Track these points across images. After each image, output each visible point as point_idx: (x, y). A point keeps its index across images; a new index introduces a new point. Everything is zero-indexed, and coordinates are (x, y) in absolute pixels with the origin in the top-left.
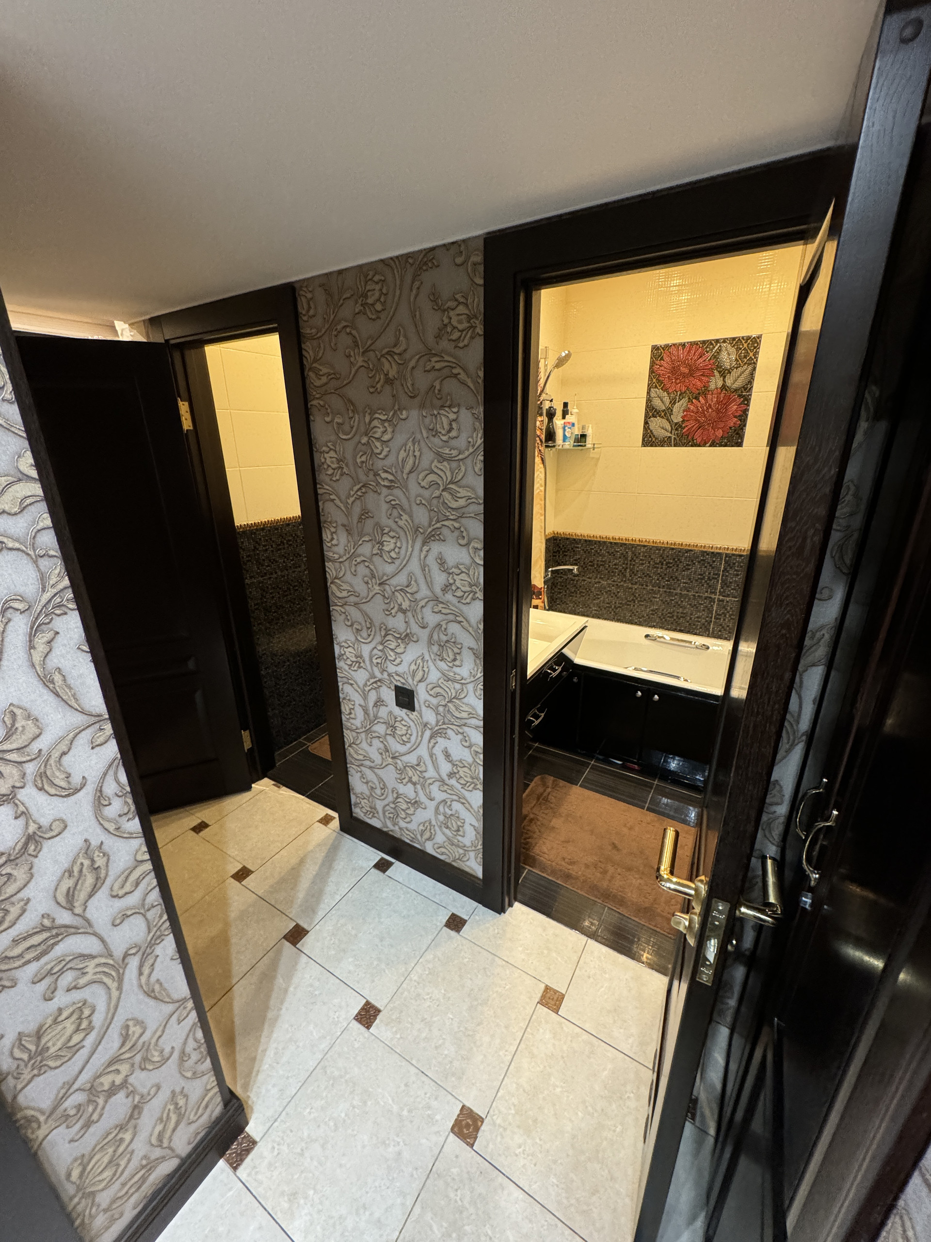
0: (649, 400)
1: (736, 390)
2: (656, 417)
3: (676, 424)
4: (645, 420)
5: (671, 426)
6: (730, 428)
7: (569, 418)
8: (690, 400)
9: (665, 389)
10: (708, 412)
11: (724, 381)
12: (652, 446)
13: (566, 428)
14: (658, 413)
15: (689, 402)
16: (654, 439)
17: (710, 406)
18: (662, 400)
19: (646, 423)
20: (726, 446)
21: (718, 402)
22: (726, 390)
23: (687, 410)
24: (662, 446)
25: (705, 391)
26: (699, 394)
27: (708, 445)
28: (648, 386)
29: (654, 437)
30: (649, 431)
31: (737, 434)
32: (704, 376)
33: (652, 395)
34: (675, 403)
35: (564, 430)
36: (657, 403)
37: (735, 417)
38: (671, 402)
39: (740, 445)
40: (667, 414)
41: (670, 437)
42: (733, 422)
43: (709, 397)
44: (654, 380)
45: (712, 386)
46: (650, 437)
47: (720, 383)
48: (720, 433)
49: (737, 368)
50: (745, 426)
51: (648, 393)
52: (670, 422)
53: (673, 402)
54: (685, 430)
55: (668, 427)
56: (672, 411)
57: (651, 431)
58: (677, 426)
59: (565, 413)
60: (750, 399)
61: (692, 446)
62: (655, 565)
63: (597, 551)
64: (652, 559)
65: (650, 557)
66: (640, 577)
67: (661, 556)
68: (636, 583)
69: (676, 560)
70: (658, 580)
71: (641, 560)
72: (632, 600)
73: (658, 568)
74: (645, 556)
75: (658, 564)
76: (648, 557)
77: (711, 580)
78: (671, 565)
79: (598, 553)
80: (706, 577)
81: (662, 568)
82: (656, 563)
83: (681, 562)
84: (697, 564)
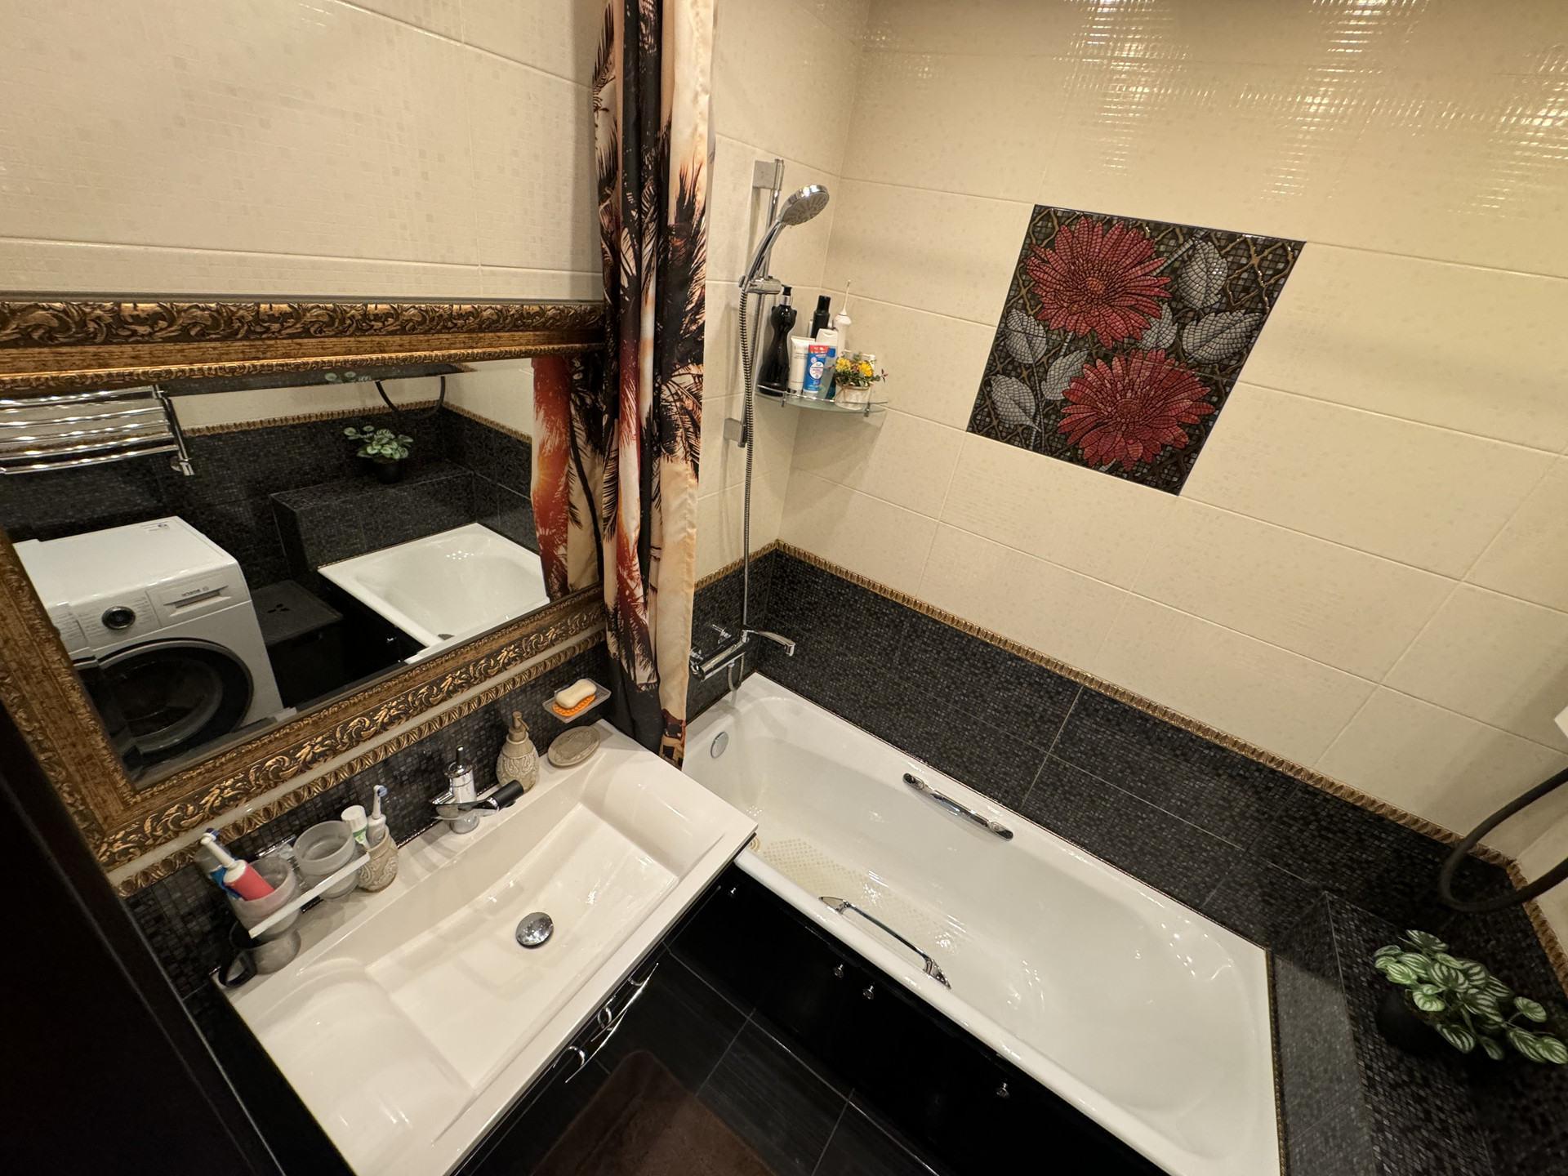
0: (1002, 335)
1: (1199, 365)
2: (1009, 376)
3: (1049, 403)
4: (986, 375)
5: (1037, 406)
6: (1164, 446)
7: (826, 338)
8: (1091, 360)
9: (1042, 319)
10: (1124, 396)
11: (1179, 335)
12: (988, 435)
13: (814, 360)
14: (1015, 369)
15: (1087, 362)
16: (995, 423)
17: (1132, 383)
18: (1029, 342)
19: (986, 383)
20: (1142, 481)
21: (1151, 381)
22: (1178, 359)
23: (1079, 379)
24: (1008, 442)
25: (1128, 348)
26: (1115, 349)
27: (1104, 468)
28: (1008, 301)
29: (997, 416)
30: (988, 402)
31: (1176, 464)
32: (1137, 310)
33: (1014, 324)
34: (1056, 356)
35: (809, 364)
36: (1019, 344)
37: (1183, 425)
38: (1048, 351)
39: (1174, 488)
40: (1034, 375)
41: (1029, 428)
42: (1174, 434)
43: (1136, 363)
44: (1024, 291)
45: (1149, 340)
46: (989, 415)
47: (1168, 339)
48: (1137, 450)
49: (1218, 312)
50: (1197, 451)
51: (1005, 316)
52: (1035, 396)
53: (1053, 353)
54: (1065, 421)
55: (1031, 406)
56: (1046, 371)
57: (993, 403)
58: (1049, 409)
59: (821, 320)
60: (1227, 394)
61: (1070, 460)
62: (948, 662)
63: (848, 601)
64: (944, 649)
65: (942, 643)
66: (916, 672)
67: (962, 649)
68: (908, 678)
69: (989, 665)
70: (948, 687)
71: (925, 643)
72: (897, 703)
73: (952, 667)
74: (934, 640)
75: (954, 661)
76: (938, 642)
77: (1045, 723)
78: (977, 671)
79: (851, 606)
80: (1038, 715)
81: (959, 670)
82: (949, 659)
83: (996, 673)
84: (1025, 685)
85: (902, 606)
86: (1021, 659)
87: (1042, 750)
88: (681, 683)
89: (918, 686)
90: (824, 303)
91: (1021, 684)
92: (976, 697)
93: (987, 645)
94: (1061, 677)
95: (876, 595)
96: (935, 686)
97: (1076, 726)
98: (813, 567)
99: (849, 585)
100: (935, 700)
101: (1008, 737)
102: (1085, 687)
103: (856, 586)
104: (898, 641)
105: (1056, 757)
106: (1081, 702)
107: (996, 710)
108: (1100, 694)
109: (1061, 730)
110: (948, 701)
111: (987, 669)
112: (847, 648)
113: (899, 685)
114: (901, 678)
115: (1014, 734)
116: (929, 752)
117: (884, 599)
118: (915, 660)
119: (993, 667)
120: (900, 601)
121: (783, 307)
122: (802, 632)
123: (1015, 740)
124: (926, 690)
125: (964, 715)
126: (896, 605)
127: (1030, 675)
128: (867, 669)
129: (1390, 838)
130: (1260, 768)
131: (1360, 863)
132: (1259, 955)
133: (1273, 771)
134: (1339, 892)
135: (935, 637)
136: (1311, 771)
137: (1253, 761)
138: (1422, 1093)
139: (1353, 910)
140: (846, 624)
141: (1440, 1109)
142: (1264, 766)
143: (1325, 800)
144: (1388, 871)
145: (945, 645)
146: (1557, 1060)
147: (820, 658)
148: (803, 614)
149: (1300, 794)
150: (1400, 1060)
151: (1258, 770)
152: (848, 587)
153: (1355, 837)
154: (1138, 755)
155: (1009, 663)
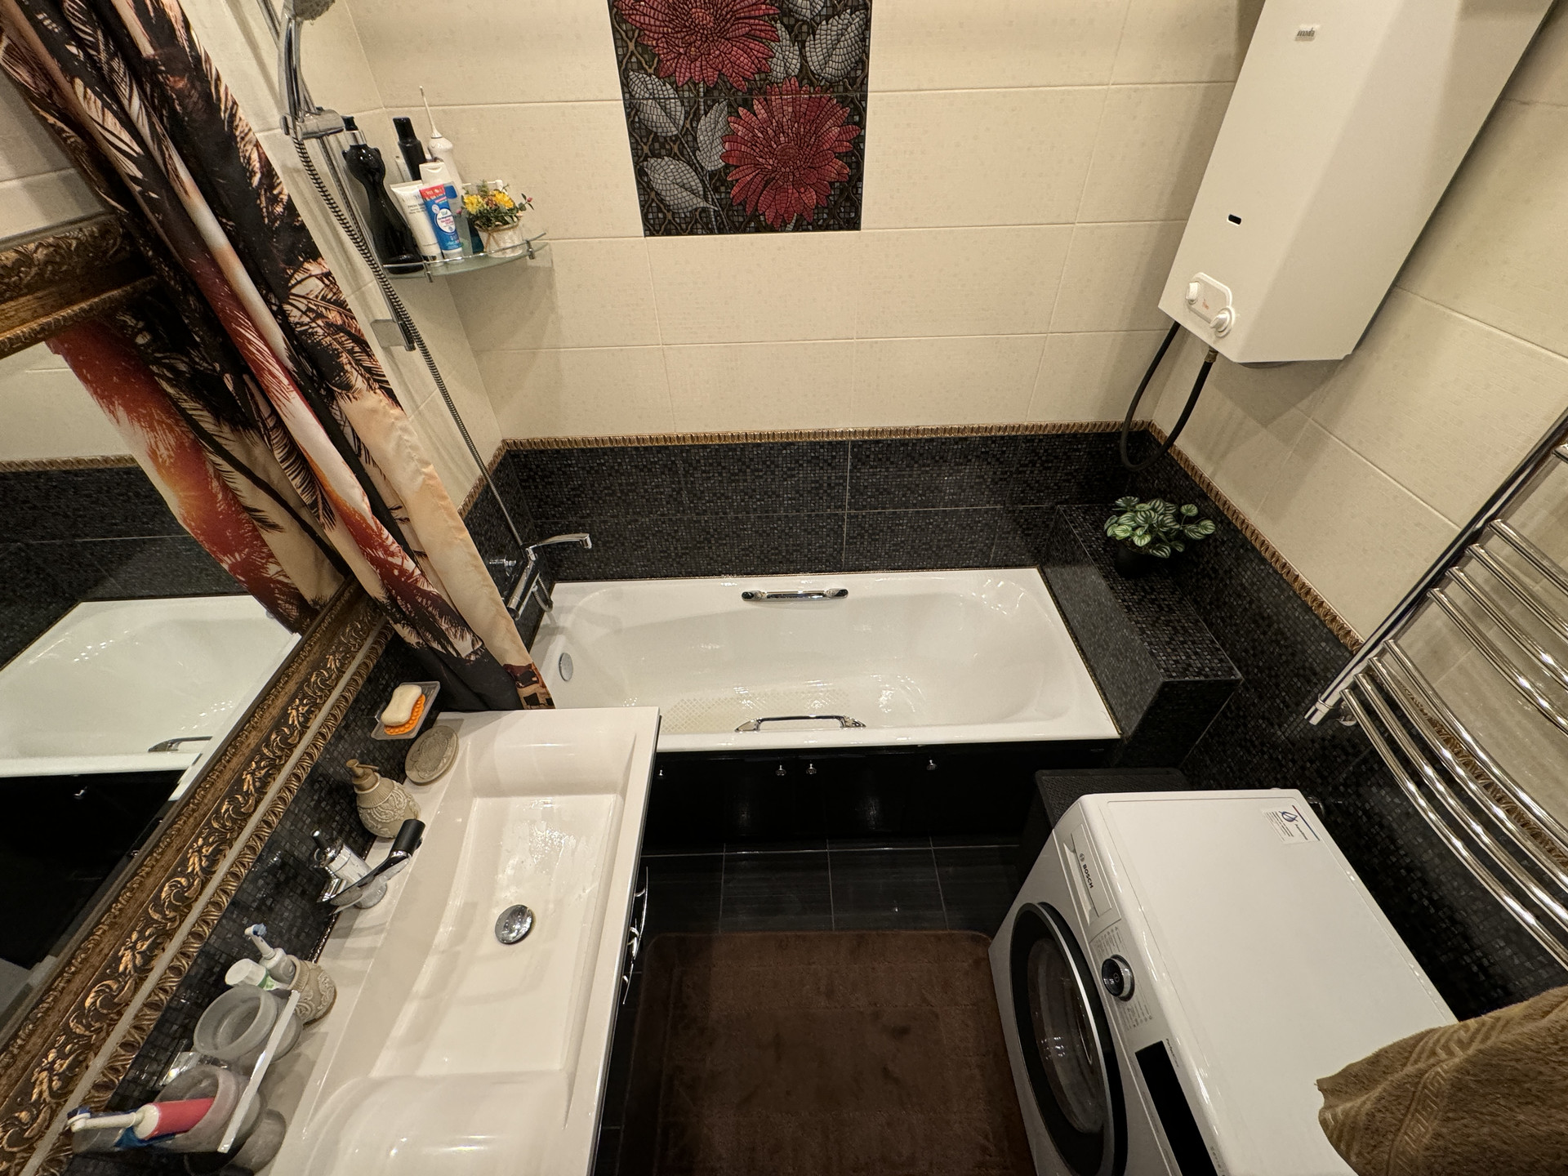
0: (632, 110)
1: (831, 85)
2: (660, 156)
3: (712, 174)
4: (636, 164)
5: (702, 181)
6: (832, 184)
7: (436, 174)
8: (733, 111)
9: (667, 77)
10: (778, 143)
11: (803, 56)
12: (668, 233)
13: (435, 208)
14: (662, 146)
15: (730, 114)
16: (669, 216)
17: (780, 124)
18: (664, 109)
19: (640, 173)
20: (827, 228)
21: (796, 117)
22: (811, 84)
23: (729, 137)
24: (692, 233)
25: (761, 86)
26: (750, 91)
27: (791, 226)
28: (620, 63)
29: (668, 207)
30: (653, 195)
31: (848, 199)
32: (754, 38)
33: (638, 91)
34: (697, 117)
35: (432, 217)
36: (653, 113)
37: (839, 157)
38: (687, 113)
39: (853, 224)
40: (683, 146)
41: (704, 210)
42: (836, 168)
43: (775, 100)
44: (632, 46)
45: (778, 71)
46: (660, 210)
47: (795, 64)
48: (811, 197)
49: (827, 19)
50: (860, 179)
51: (625, 84)
52: (696, 170)
53: (694, 116)
54: (736, 190)
55: (695, 183)
56: (695, 139)
57: (657, 194)
58: (716, 181)
59: (415, 156)
60: (865, 109)
61: (757, 230)
62: (733, 478)
63: (613, 467)
64: (724, 468)
65: (719, 464)
66: (708, 502)
67: (739, 460)
68: (705, 511)
69: (768, 463)
70: (743, 500)
71: (704, 472)
72: (705, 539)
73: (738, 481)
74: (711, 465)
75: (737, 474)
76: (715, 465)
77: (834, 488)
78: (761, 474)
79: (617, 471)
80: (825, 485)
81: (745, 481)
82: (733, 474)
83: (777, 466)
84: (805, 465)
85: (667, 448)
86: (792, 444)
87: (840, 512)
88: (509, 631)
89: (717, 514)
90: (404, 128)
91: (801, 465)
92: (770, 497)
93: (759, 445)
94: (830, 443)
95: (636, 449)
96: (731, 506)
97: (858, 478)
98: (558, 451)
99: (605, 451)
100: (737, 518)
101: (809, 516)
102: (852, 441)
103: (612, 449)
104: (679, 482)
105: (853, 512)
106: (854, 456)
107: (790, 499)
108: (865, 442)
109: (848, 487)
110: (748, 513)
111: (768, 467)
112: (634, 513)
113: (699, 522)
114: (697, 514)
115: (814, 511)
116: (752, 564)
117: (646, 448)
118: (702, 492)
119: (772, 462)
120: (663, 444)
121: (357, 148)
122: (582, 521)
123: (817, 515)
124: (725, 513)
125: (767, 517)
126: (660, 449)
127: (805, 454)
128: (664, 523)
129: (1084, 446)
130: (994, 439)
131: (1071, 474)
132: (1034, 573)
133: (1002, 438)
134: (1066, 502)
135: (710, 461)
136: (1026, 424)
137: (987, 437)
138: (1153, 597)
139: (1078, 508)
140: (622, 491)
141: (1164, 600)
142: (996, 437)
143: (1041, 441)
144: (1088, 470)
145: (723, 464)
146: (1210, 532)
147: (613, 536)
148: (573, 503)
149: (1024, 445)
150: (1136, 585)
151: (994, 442)
152: (605, 454)
153: (1065, 457)
154: (910, 476)
155: (784, 452)
